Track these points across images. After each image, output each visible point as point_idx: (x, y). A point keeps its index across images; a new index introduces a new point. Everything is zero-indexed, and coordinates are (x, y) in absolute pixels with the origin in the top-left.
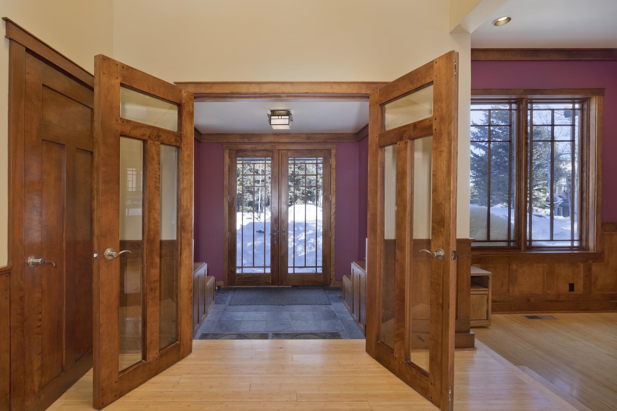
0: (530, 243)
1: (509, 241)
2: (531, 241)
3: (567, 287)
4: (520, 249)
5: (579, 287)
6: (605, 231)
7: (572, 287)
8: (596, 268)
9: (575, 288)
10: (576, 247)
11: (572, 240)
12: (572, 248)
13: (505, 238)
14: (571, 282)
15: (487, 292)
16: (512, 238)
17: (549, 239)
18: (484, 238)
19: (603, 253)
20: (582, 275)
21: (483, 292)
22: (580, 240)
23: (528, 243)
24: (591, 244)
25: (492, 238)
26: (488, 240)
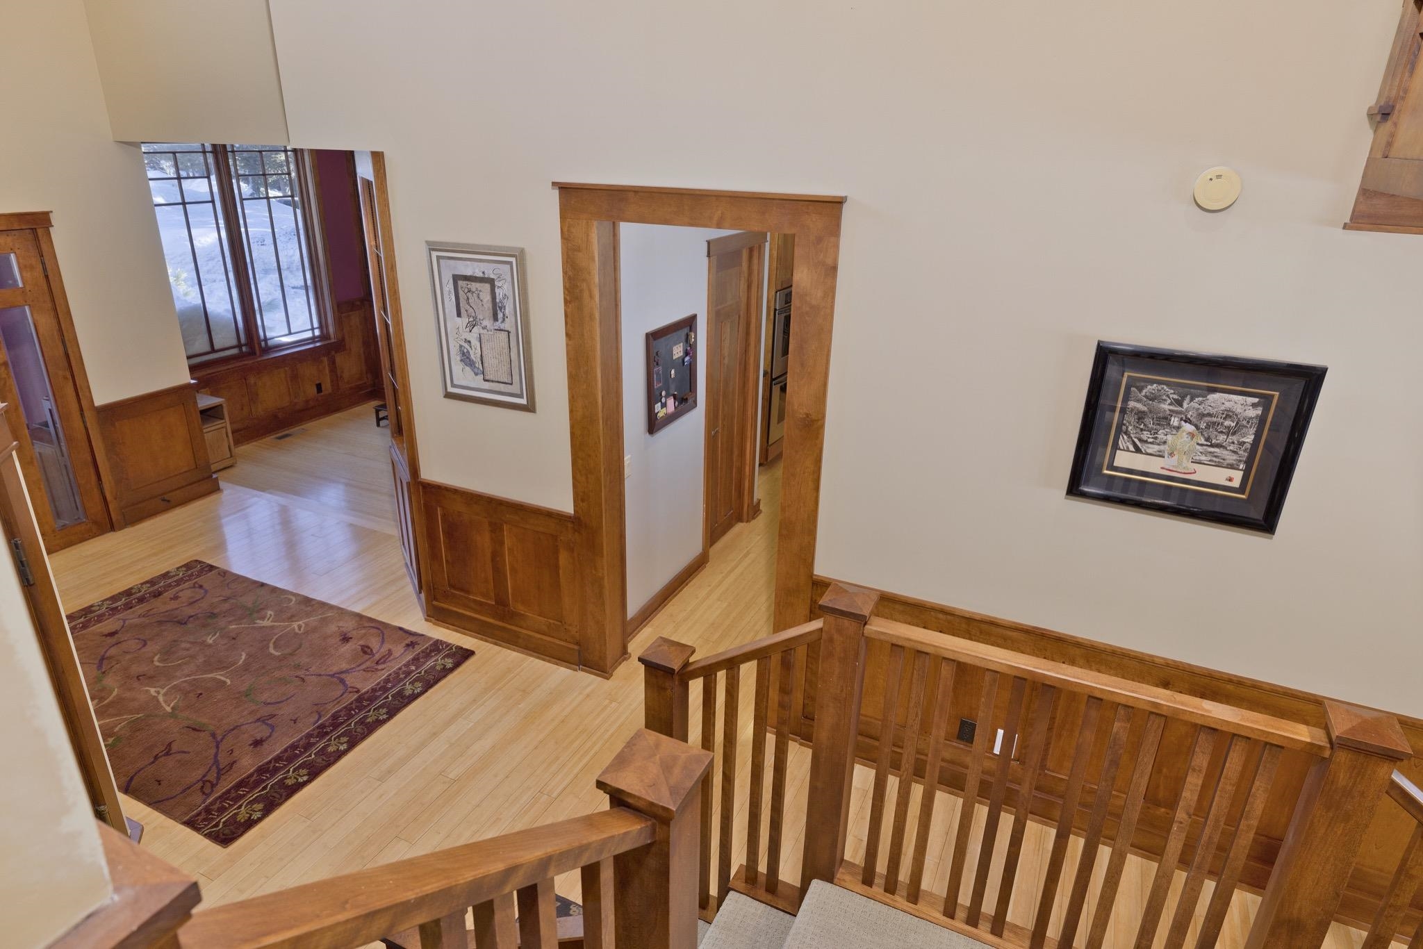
0: (266, 343)
1: (239, 346)
2: (266, 340)
3: (315, 390)
4: (255, 354)
5: (327, 387)
6: (342, 313)
7: (319, 387)
8: (339, 359)
9: (323, 388)
10: (318, 337)
11: (313, 329)
12: (313, 339)
13: (234, 342)
14: (318, 382)
15: (224, 425)
16: (243, 340)
17: (287, 333)
18: (207, 348)
19: (343, 340)
20: (327, 371)
21: (220, 426)
22: (321, 327)
23: (263, 344)
24: (331, 330)
25: (217, 347)
26: (213, 350)
